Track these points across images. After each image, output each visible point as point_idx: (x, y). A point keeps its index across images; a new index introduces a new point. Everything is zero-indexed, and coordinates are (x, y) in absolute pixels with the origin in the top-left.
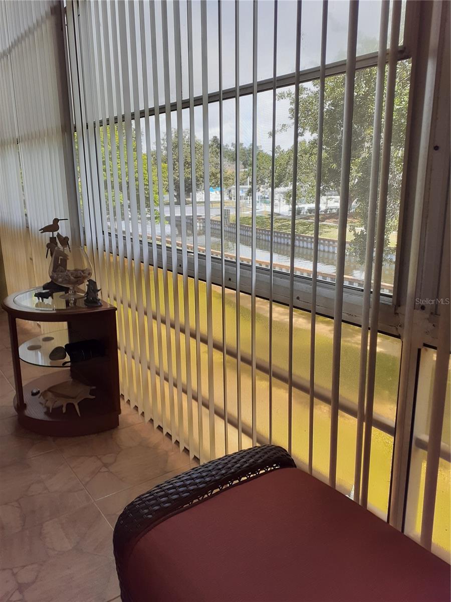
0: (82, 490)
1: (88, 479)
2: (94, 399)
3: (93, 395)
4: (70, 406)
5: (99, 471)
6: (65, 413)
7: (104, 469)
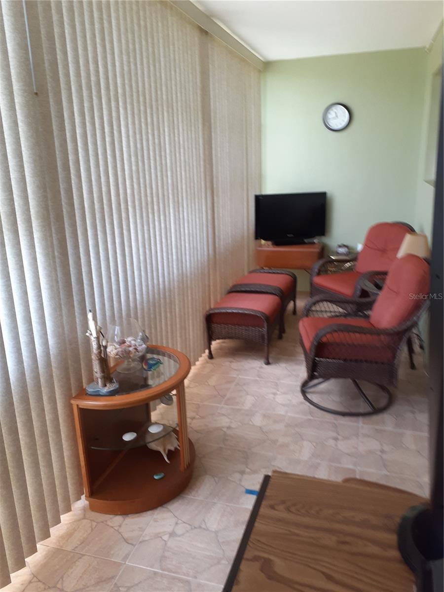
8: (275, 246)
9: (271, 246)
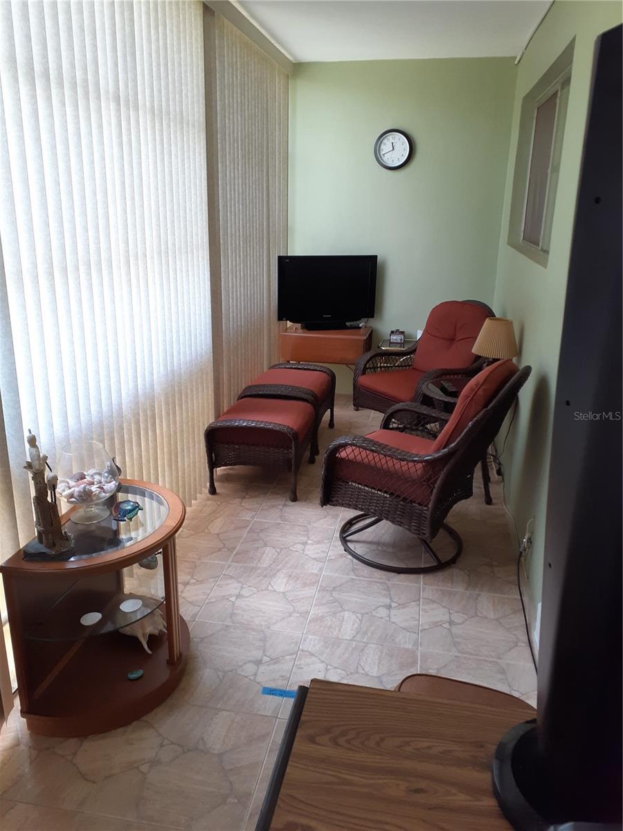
8: (306, 331)
9: (300, 331)
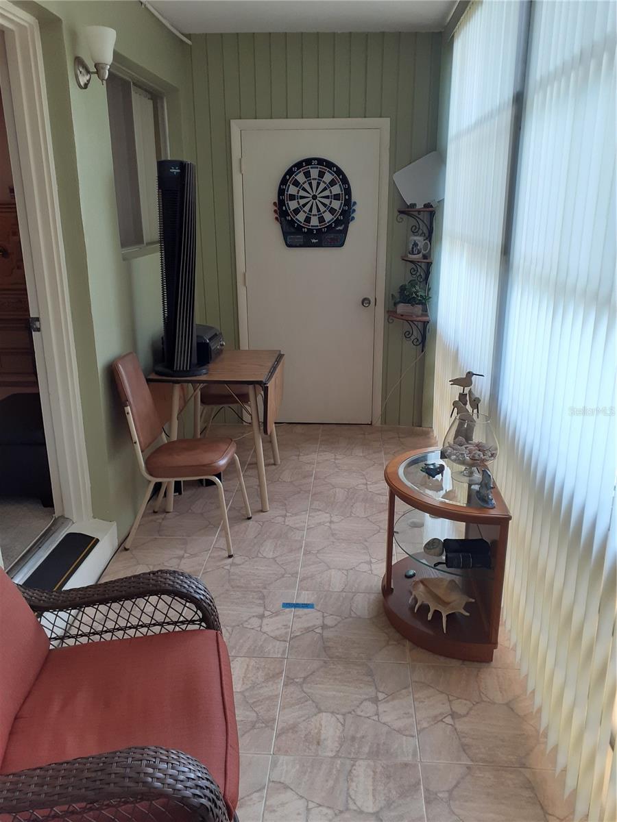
0: (413, 736)
1: (425, 725)
2: (467, 616)
3: (468, 612)
4: (437, 614)
5: (442, 720)
6: (429, 621)
7: (449, 720)
